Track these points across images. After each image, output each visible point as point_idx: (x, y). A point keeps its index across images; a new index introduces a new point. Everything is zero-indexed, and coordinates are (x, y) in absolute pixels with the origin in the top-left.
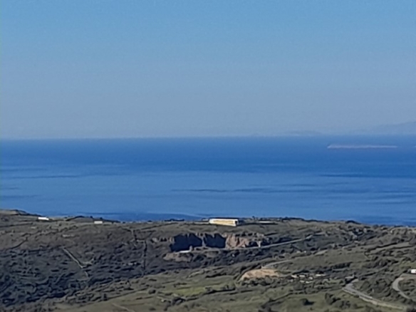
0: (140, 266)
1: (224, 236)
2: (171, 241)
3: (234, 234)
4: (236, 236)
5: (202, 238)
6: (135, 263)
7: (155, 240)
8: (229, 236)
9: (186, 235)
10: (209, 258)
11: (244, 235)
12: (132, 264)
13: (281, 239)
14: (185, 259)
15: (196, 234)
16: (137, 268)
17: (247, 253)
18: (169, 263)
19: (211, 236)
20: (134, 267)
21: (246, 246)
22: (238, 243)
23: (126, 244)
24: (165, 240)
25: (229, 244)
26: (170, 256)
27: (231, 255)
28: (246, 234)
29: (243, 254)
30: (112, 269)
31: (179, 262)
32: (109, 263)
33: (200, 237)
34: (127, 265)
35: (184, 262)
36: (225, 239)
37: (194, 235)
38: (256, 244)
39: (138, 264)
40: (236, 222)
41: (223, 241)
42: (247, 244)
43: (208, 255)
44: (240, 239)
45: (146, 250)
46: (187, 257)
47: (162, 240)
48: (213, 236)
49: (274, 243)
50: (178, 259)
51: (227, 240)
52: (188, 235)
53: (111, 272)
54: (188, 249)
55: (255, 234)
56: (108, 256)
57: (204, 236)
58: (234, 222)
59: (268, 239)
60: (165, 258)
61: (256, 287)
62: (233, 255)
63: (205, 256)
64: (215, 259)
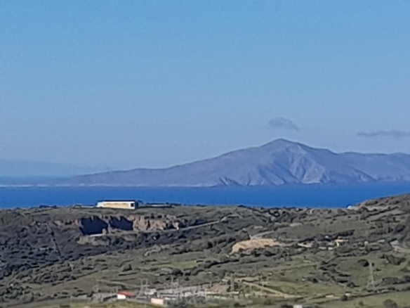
0: (52, 251)
1: (130, 218)
2: (78, 224)
3: (142, 217)
4: (146, 218)
5: (107, 221)
6: (48, 248)
7: (59, 223)
8: (137, 219)
9: (90, 218)
10: (130, 242)
11: (153, 217)
12: (44, 249)
13: (197, 221)
14: (102, 243)
15: (100, 217)
16: (51, 254)
17: (169, 235)
18: (86, 248)
19: (117, 220)
20: (47, 252)
21: (165, 229)
22: (149, 226)
23: (28, 228)
24: (70, 223)
25: (137, 228)
26: (84, 240)
27: (152, 237)
28: (155, 216)
29: (165, 237)
30: (26, 255)
31: (97, 246)
32: (17, 248)
33: (104, 220)
34: (39, 250)
35: (103, 246)
36: (131, 223)
37: (97, 218)
38: (172, 227)
39: (50, 249)
40: (132, 205)
41: (130, 224)
42: (165, 226)
43: (126, 238)
44: (151, 221)
45: (53, 234)
46: (103, 240)
47: (66, 224)
48: (119, 219)
49: (190, 225)
50: (95, 243)
51: (135, 222)
52: (92, 218)
53: (25, 257)
54: (101, 232)
55: (165, 216)
56: (14, 241)
57: (109, 218)
58: (130, 205)
59: (183, 221)
60: (78, 242)
61: (257, 258)
62: (155, 238)
63: (124, 240)
64: (135, 242)
